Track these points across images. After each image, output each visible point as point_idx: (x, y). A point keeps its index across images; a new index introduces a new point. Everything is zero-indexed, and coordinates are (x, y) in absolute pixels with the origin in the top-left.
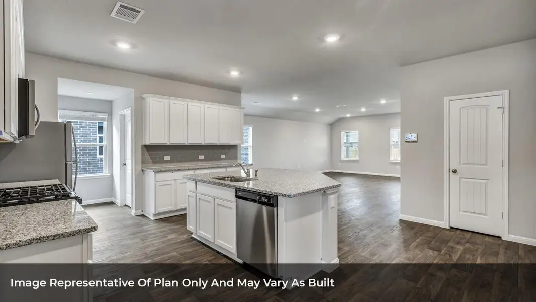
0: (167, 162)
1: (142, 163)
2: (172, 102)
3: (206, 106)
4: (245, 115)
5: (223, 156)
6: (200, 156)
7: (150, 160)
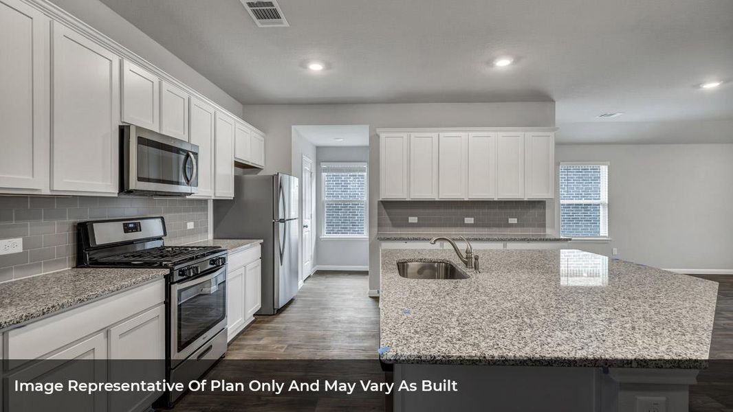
0: (413, 225)
1: (378, 226)
2: (413, 135)
3: (471, 134)
4: (559, 144)
5: (513, 221)
6: (466, 219)
7: (389, 222)
